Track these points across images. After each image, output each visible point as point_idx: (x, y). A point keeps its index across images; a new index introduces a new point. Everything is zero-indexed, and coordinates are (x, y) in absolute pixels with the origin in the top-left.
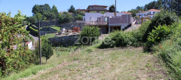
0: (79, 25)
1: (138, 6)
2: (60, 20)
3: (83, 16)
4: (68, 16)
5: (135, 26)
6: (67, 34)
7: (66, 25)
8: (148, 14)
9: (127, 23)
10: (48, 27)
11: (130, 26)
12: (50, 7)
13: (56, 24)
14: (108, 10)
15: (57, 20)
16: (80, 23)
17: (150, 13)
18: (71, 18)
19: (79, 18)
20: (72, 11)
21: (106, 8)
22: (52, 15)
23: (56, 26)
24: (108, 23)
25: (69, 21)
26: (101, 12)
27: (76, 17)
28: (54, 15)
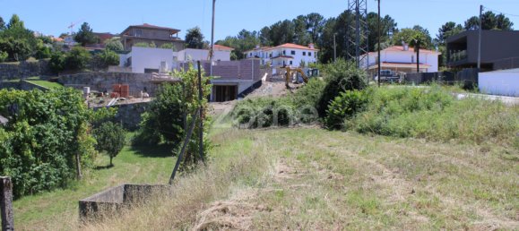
0: (117, 77)
2: (53, 64)
3: (120, 55)
6: (101, 102)
7: (75, 78)
8: (280, 55)
9: (251, 79)
10: (18, 81)
13: (42, 74)
14: (183, 42)
15: (46, 62)
16: (120, 74)
17: (284, 52)
18: (86, 59)
19: (110, 58)
20: (86, 38)
21: (175, 35)
22: (21, 45)
23: (42, 79)
25: (81, 65)
26: (165, 45)
27: (100, 54)
28: (28, 46)
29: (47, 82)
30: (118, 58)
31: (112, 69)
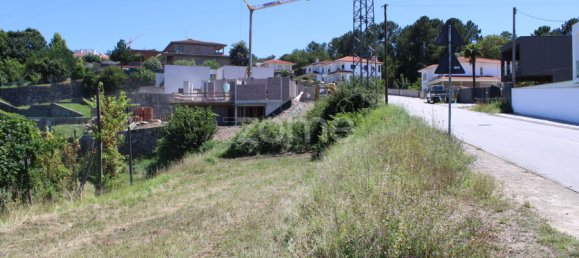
0: (147, 99)
1: (313, 43)
2: (85, 85)
3: (157, 74)
4: (111, 73)
5: (301, 105)
8: (338, 70)
9: (279, 98)
10: (49, 104)
11: (288, 105)
12: (42, 39)
13: (74, 96)
14: (226, 58)
15: (78, 83)
16: (151, 95)
17: (343, 66)
18: (120, 80)
19: (145, 77)
20: (122, 56)
21: (221, 51)
22: (57, 66)
23: (73, 102)
24: (232, 97)
25: (115, 86)
26: (205, 62)
27: (136, 74)
28: (64, 67)
29: (78, 105)
30: (154, 78)
31: (144, 90)
